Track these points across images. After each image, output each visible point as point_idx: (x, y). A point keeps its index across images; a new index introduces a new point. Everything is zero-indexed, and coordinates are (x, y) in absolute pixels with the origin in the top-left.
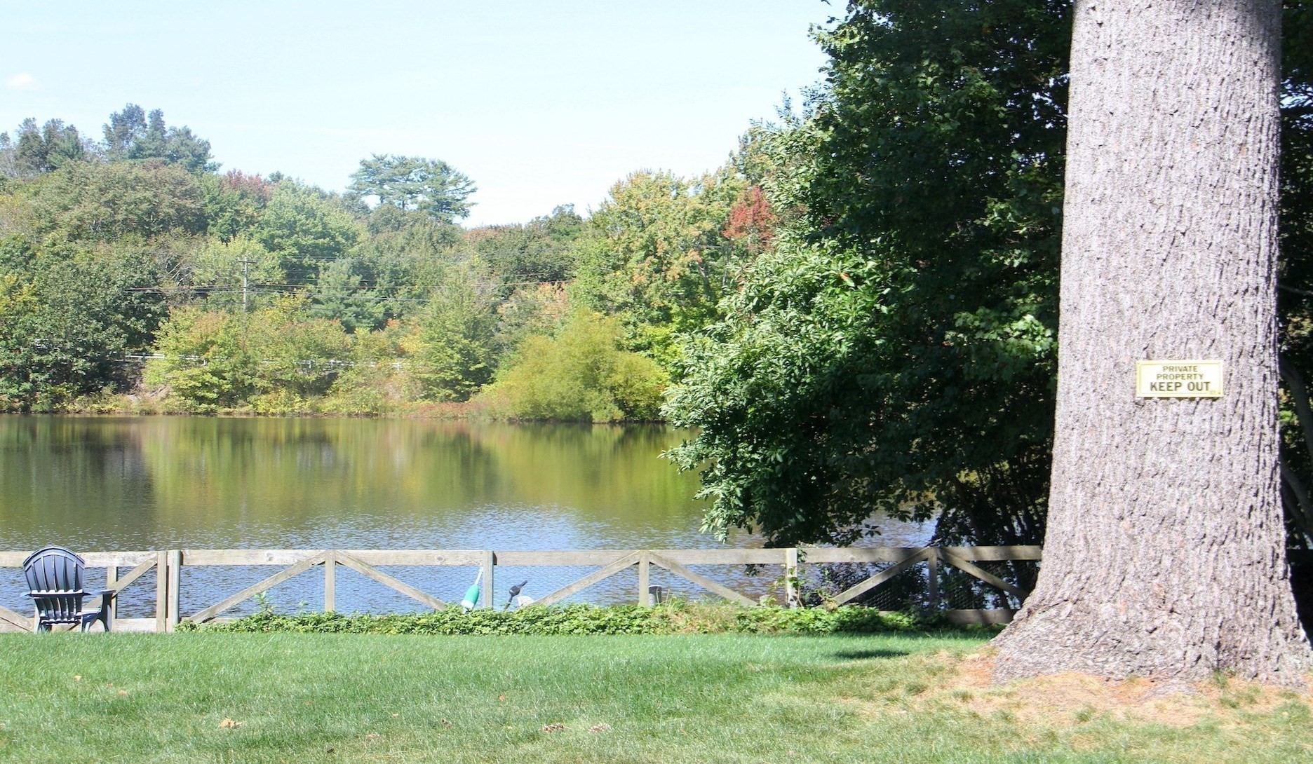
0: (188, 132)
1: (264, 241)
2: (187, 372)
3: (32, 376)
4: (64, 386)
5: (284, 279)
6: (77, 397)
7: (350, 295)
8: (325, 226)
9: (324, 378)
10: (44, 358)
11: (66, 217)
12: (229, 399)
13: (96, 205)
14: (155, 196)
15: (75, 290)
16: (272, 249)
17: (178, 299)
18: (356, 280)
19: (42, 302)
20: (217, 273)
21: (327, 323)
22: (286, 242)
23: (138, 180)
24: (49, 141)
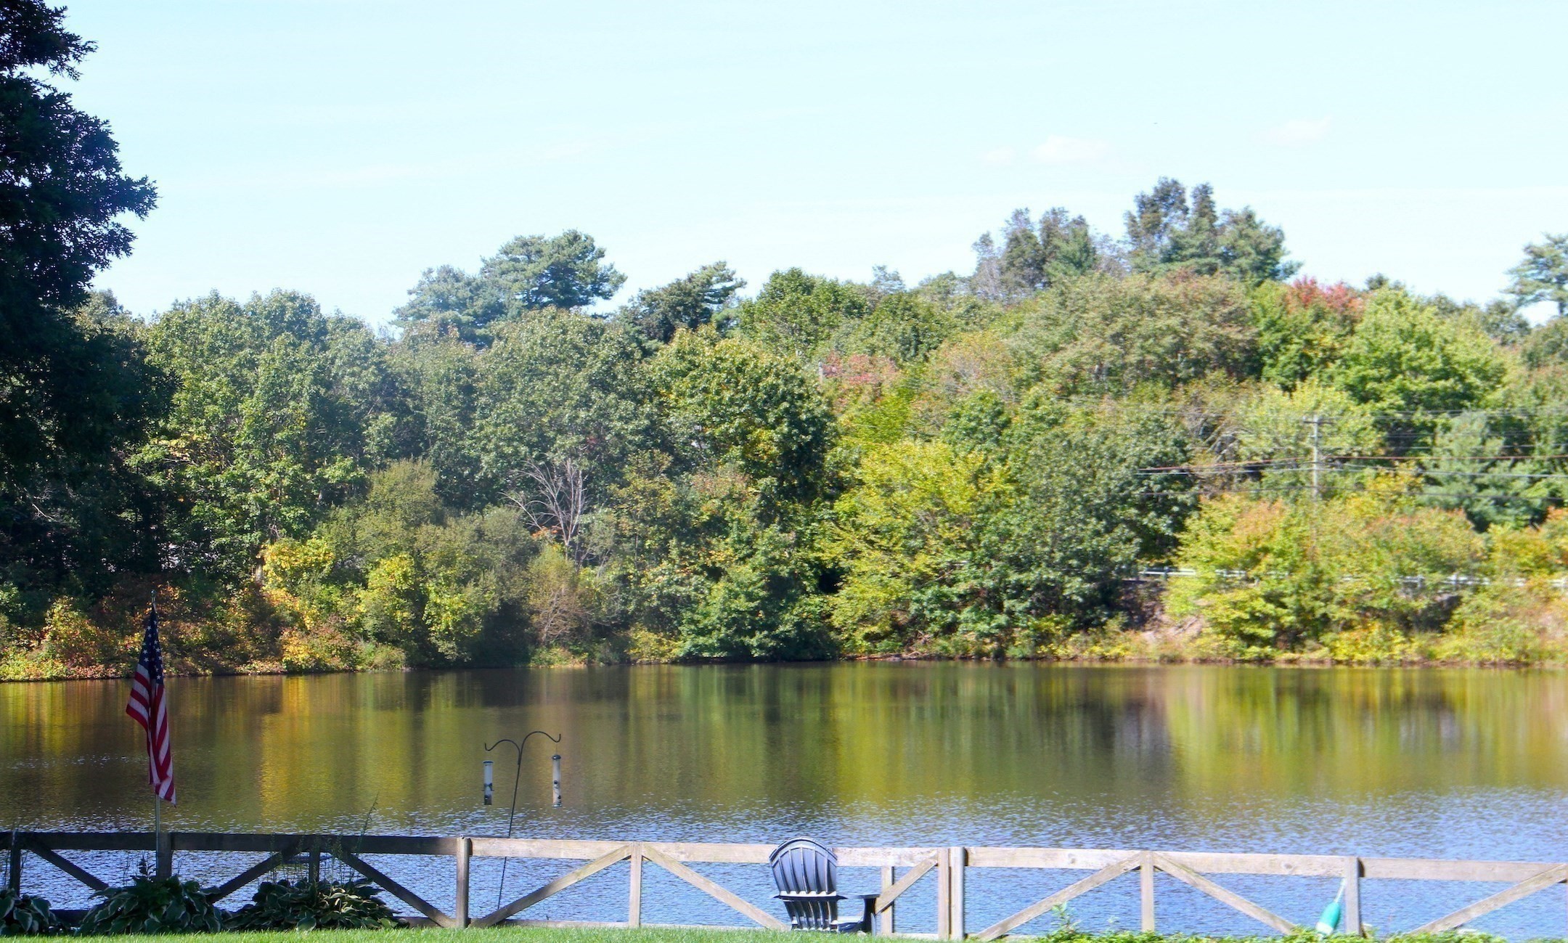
0: (1250, 217)
1: (1350, 388)
2: (1229, 596)
3: (1007, 604)
4: (1051, 620)
5: (1382, 445)
6: (1069, 635)
7: (1485, 470)
8: (1447, 360)
9: (1440, 604)
10: (1024, 577)
11: (1054, 363)
12: (1291, 638)
13: (1098, 341)
14: (1184, 324)
15: (1066, 473)
16: (1364, 399)
17: (1218, 483)
18: (1496, 445)
19: (1020, 492)
20: (1276, 440)
21: (1443, 516)
22: (1388, 387)
23: (1159, 300)
24: (1047, 243)
